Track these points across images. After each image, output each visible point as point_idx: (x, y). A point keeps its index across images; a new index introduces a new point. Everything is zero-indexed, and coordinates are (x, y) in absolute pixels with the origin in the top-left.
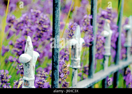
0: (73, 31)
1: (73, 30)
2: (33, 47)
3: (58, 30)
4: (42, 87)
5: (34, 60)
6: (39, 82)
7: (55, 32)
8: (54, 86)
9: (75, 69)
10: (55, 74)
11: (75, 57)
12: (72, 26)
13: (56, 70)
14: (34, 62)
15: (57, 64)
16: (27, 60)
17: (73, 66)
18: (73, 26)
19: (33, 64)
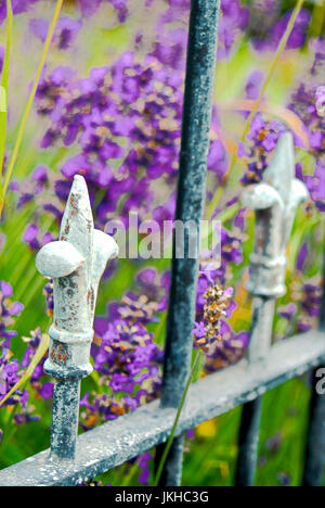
0: (265, 154)
1: (266, 150)
2: (91, 218)
3: (199, 150)
4: (129, 360)
5: (92, 267)
6: (116, 341)
7: (189, 158)
8: (172, 361)
9: (265, 298)
10: (177, 319)
11: (265, 254)
12: (263, 135)
13: (182, 304)
14: (94, 272)
15: (188, 280)
16: (67, 267)
17: (255, 287)
18: (267, 133)
19: (90, 281)
